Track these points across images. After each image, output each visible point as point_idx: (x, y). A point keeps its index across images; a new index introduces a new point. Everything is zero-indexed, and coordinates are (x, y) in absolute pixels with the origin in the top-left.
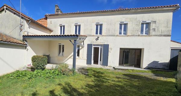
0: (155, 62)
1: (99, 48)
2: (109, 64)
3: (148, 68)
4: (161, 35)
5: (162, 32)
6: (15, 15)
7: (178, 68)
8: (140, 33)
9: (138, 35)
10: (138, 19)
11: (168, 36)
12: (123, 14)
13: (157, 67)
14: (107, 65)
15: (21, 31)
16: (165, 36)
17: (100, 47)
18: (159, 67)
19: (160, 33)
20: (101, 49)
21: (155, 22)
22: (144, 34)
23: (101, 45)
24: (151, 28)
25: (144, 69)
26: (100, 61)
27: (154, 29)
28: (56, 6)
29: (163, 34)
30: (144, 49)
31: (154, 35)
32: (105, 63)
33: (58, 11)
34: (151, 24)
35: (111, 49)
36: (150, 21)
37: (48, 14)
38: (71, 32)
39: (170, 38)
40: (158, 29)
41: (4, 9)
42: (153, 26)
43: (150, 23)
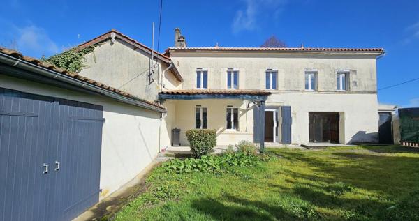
0: (361, 133)
1: (272, 112)
2: (293, 141)
3: (353, 143)
4: (364, 92)
5: (365, 88)
6: (135, 51)
7: (395, 139)
8: (336, 88)
9: (333, 90)
10: (331, 66)
11: (374, 92)
12: (309, 57)
13: (365, 141)
14: (290, 143)
15: (150, 83)
16: (369, 92)
17: (274, 111)
18: (367, 141)
19: (364, 89)
20: (277, 114)
21: (355, 71)
22: (341, 89)
23: (277, 108)
24: (351, 81)
25: (348, 144)
26: (277, 135)
27: (355, 82)
28: (176, 30)
29: (367, 90)
30: (343, 112)
31: (356, 92)
32: (287, 138)
33: (183, 41)
34: (350, 75)
35: (295, 114)
36: (348, 71)
37: (172, 48)
38: (220, 83)
39: (375, 96)
40: (360, 83)
41: (111, 38)
42: (353, 78)
43: (349, 73)
